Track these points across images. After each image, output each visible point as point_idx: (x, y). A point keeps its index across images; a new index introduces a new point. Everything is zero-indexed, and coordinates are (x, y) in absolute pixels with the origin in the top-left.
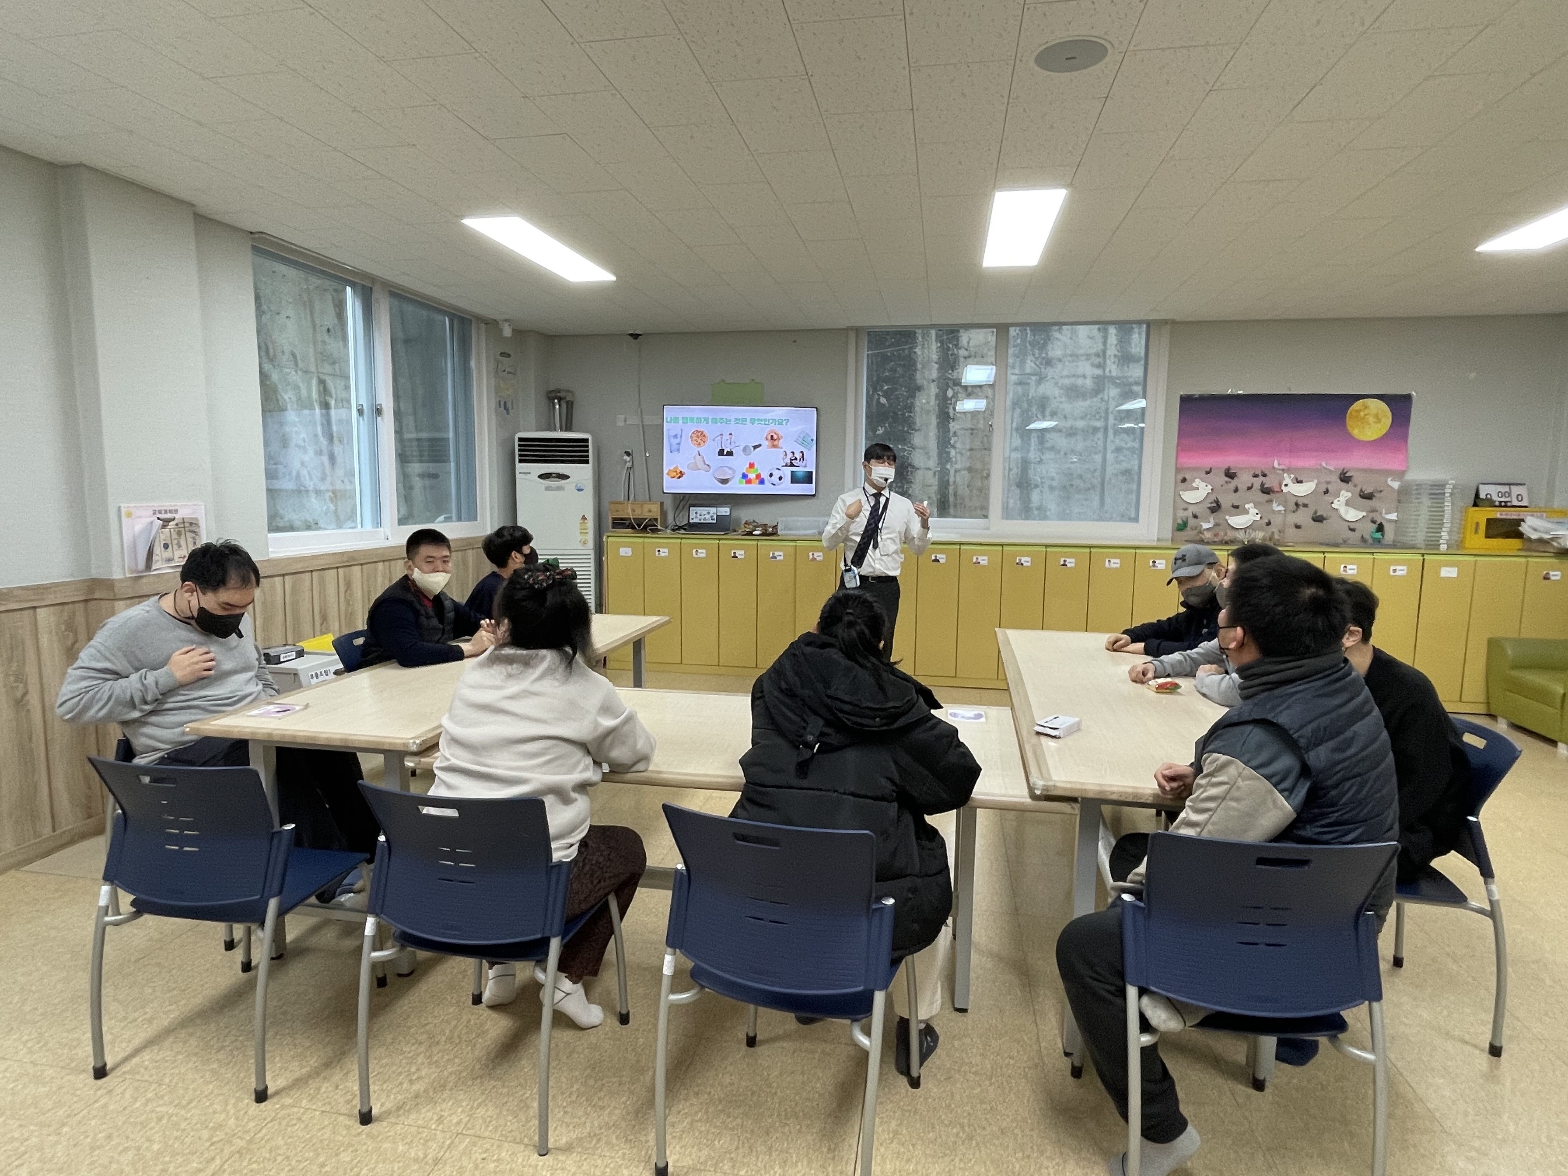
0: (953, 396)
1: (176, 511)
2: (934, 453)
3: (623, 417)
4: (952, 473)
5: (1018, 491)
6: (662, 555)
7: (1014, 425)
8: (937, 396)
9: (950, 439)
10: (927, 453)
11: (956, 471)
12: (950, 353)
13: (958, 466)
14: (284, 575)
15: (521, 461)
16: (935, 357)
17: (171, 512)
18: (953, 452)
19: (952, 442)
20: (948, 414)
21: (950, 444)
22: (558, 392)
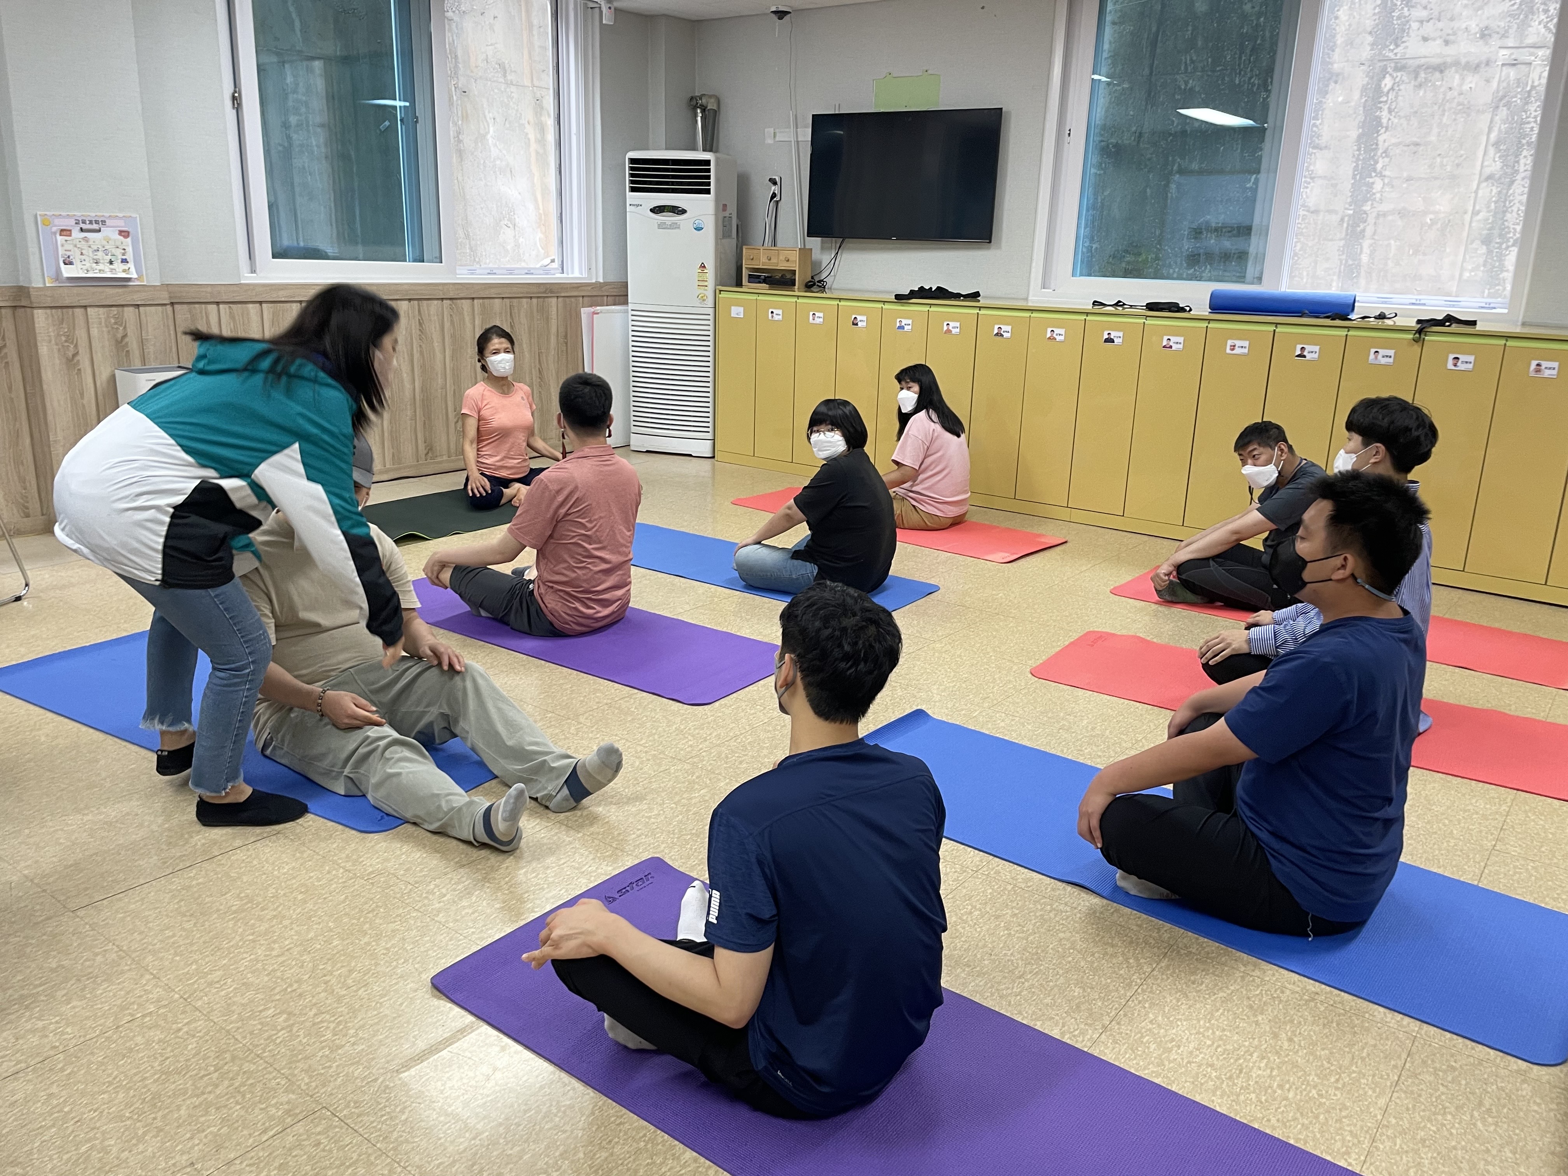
0: (1392, 89)
1: (103, 222)
2: (1347, 186)
3: (772, 130)
4: (1371, 220)
5: (1484, 249)
6: (776, 318)
7: (1493, 136)
8: (1364, 89)
9: (1377, 162)
10: (1334, 186)
11: (1378, 216)
12: (1396, 14)
13: (1384, 207)
14: (261, 303)
15: (633, 190)
16: (1369, 24)
17: (97, 222)
18: (1378, 185)
19: (1379, 166)
20: (1379, 118)
21: (1375, 170)
22: (701, 99)
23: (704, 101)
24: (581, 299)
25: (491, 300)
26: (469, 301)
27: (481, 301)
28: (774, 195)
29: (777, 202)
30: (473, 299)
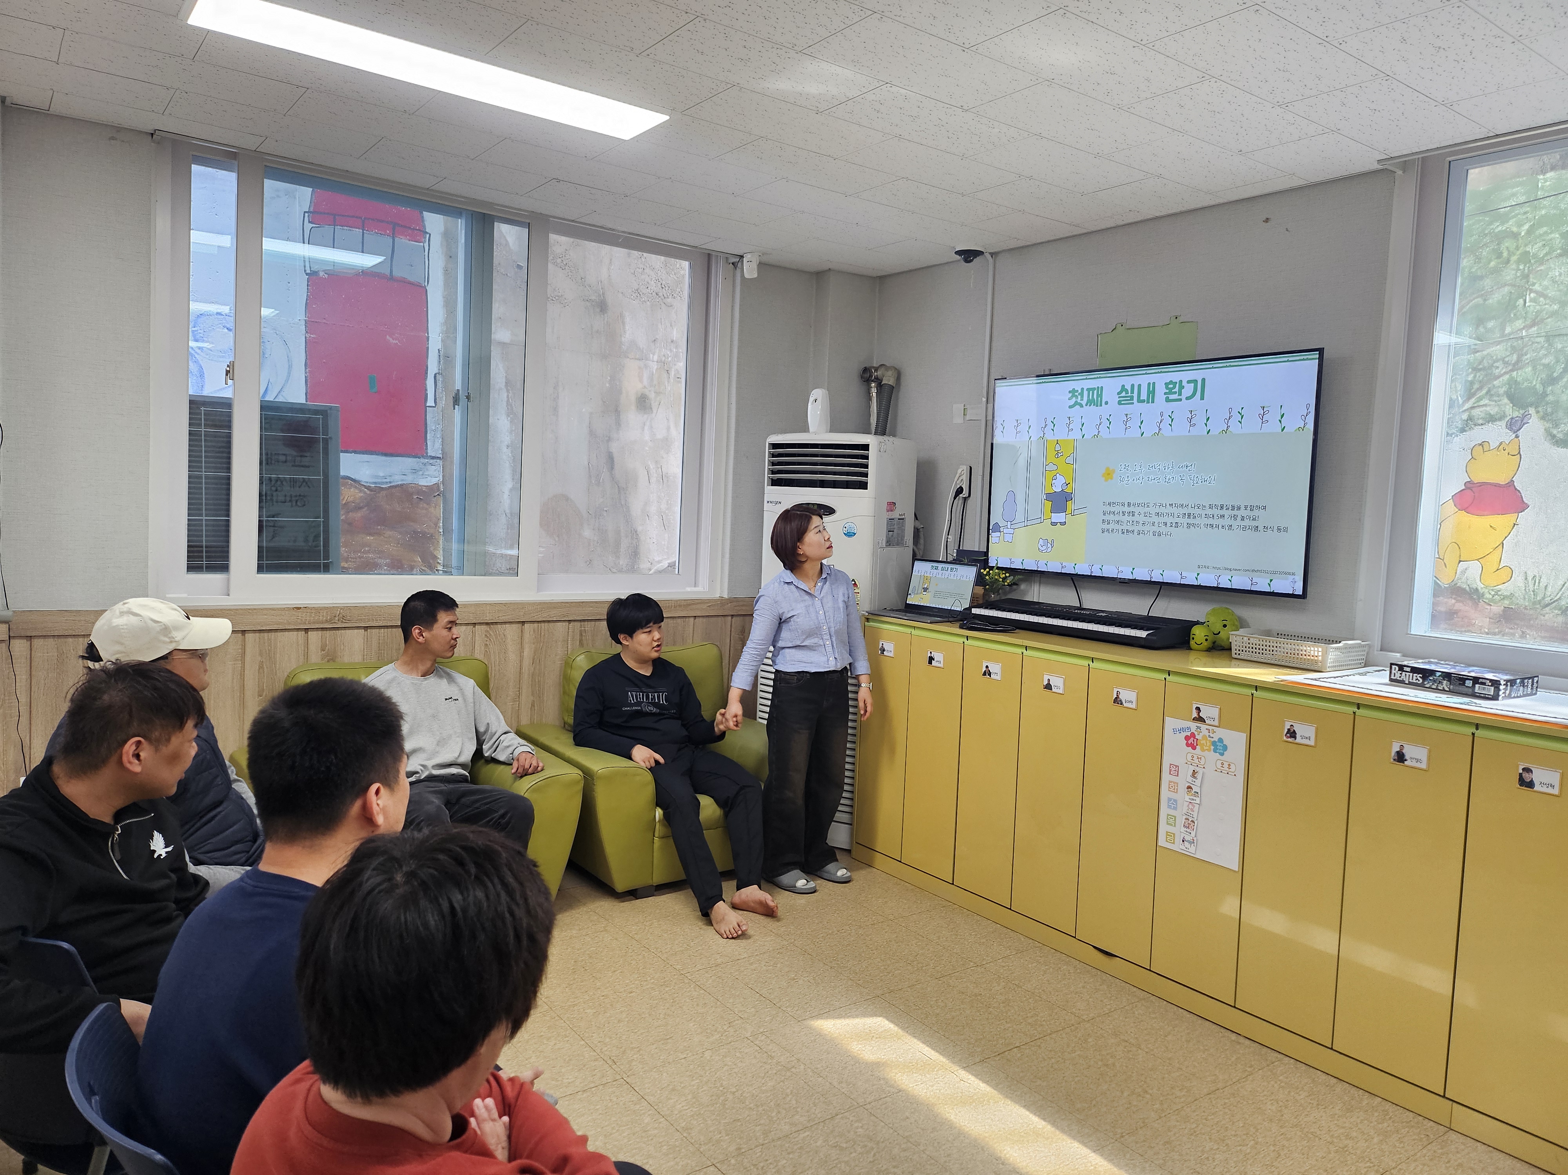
3: (961, 406)
22: (876, 370)
23: (879, 373)
24: (692, 619)
25: (551, 624)
26: (515, 626)
27: (536, 625)
28: (960, 491)
29: (965, 499)
30: (523, 623)
